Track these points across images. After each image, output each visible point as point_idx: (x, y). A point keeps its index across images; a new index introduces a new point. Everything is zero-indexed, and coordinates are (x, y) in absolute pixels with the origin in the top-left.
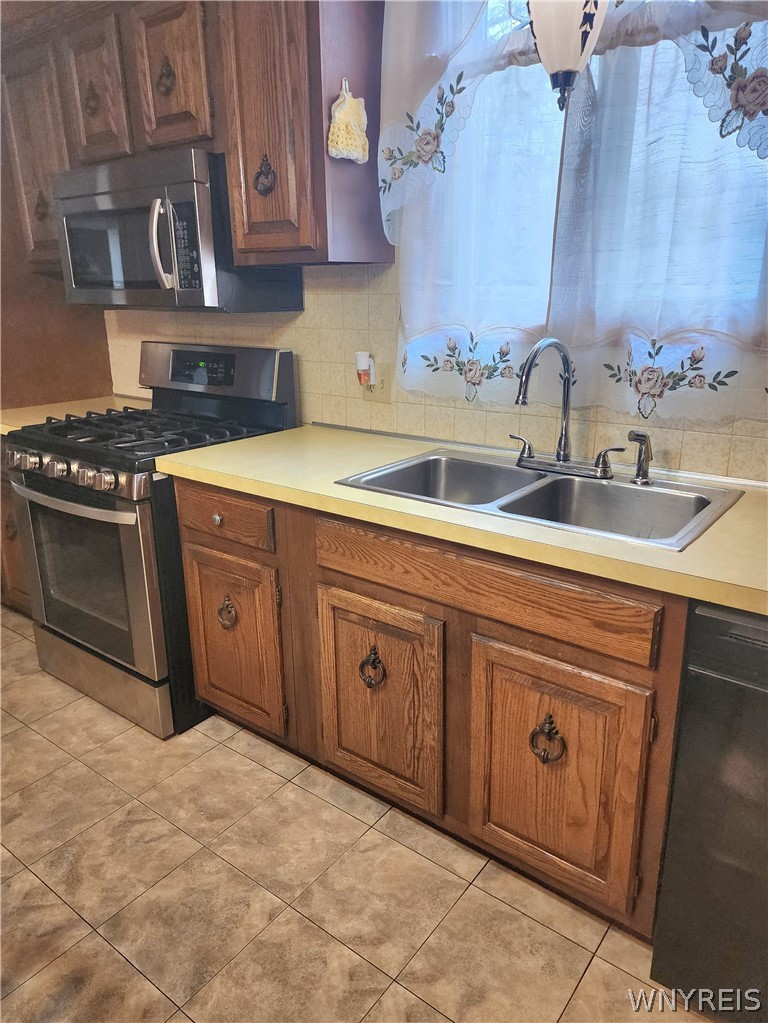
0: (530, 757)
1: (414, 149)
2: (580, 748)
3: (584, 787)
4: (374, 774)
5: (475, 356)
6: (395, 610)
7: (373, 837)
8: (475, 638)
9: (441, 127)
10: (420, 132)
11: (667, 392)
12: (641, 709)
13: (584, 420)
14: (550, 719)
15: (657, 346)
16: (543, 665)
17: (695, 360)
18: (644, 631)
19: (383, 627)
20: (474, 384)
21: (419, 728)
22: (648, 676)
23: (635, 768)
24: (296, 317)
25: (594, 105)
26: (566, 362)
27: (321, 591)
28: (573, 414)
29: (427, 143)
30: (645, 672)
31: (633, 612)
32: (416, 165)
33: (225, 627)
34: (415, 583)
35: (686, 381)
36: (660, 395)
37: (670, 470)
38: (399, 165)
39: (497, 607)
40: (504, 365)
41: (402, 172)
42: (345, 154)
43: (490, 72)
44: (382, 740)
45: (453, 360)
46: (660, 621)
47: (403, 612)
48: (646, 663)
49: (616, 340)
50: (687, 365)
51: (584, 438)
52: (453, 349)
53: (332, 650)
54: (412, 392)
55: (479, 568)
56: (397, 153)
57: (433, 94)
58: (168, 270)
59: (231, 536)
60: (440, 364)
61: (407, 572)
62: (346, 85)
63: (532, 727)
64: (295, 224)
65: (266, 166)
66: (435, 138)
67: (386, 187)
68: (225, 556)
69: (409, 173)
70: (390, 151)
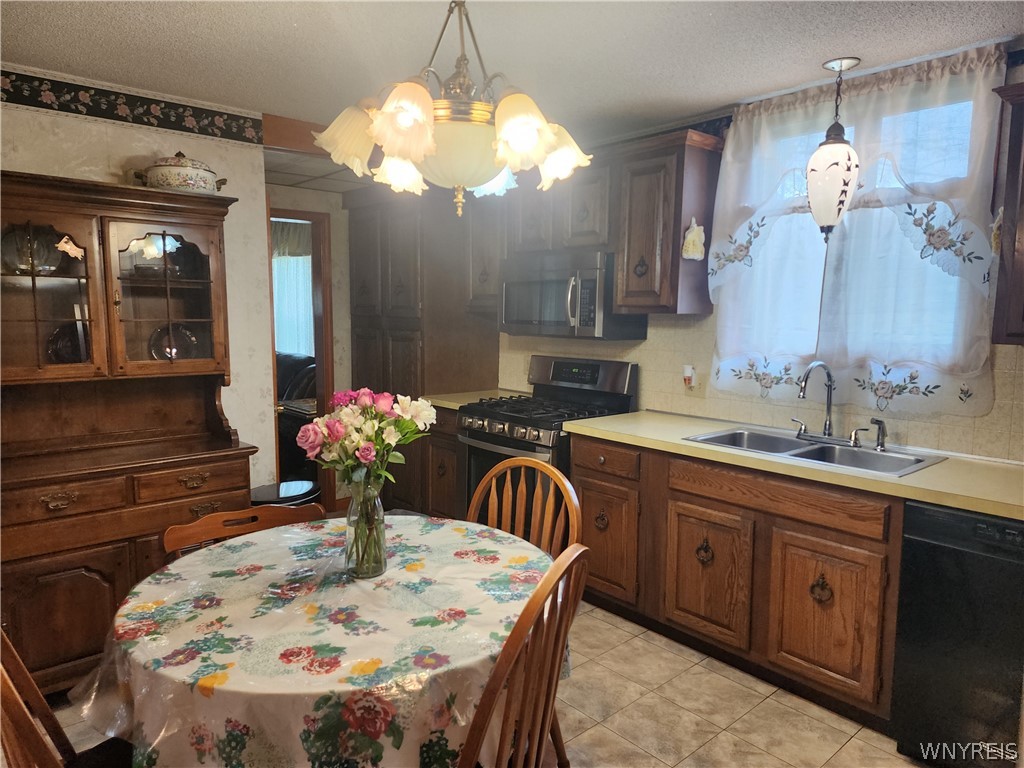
0: (810, 602)
1: (732, 254)
2: (842, 593)
3: (844, 620)
4: (701, 624)
5: (767, 371)
6: (722, 514)
7: (698, 669)
8: (775, 529)
9: (750, 242)
10: (737, 244)
11: (895, 396)
12: (878, 566)
13: (841, 412)
14: (823, 576)
15: (888, 369)
16: (818, 543)
17: (913, 378)
18: (879, 519)
19: (713, 525)
20: (766, 388)
21: (735, 590)
22: (882, 546)
23: (876, 604)
24: (640, 343)
25: (844, 237)
26: (829, 376)
27: (670, 503)
28: (833, 408)
29: (741, 251)
30: (881, 545)
31: (872, 508)
32: (733, 262)
33: (600, 529)
34: (737, 497)
35: (907, 390)
36: (891, 397)
37: (900, 445)
38: (722, 261)
39: (789, 509)
40: (787, 377)
41: (724, 265)
42: (691, 257)
43: (780, 215)
44: (708, 601)
45: (752, 372)
46: (888, 513)
47: (727, 515)
48: (881, 537)
49: (862, 364)
50: (908, 380)
51: (841, 423)
52: (752, 366)
53: (676, 543)
54: (722, 391)
55: (779, 486)
56: (721, 256)
57: (745, 226)
58: (573, 316)
59: (609, 470)
60: (743, 374)
61: (731, 490)
62: (694, 220)
63: (811, 583)
64: (657, 293)
65: (642, 262)
66: (746, 248)
67: (713, 273)
68: (603, 483)
69: (729, 266)
70: (717, 254)
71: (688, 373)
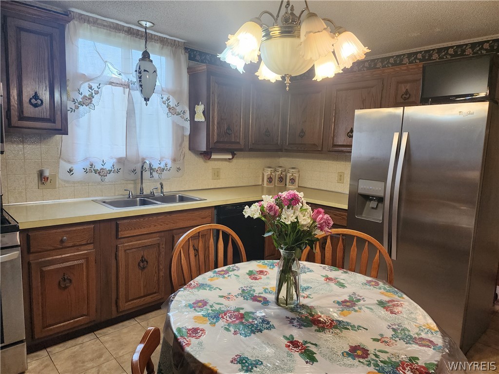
1: (81, 100)
4: (142, 301)
6: (150, 240)
8: (175, 236)
9: (92, 96)
10: (83, 95)
18: (210, 216)
19: (146, 247)
29: (86, 100)
32: (83, 106)
33: (64, 288)
35: (165, 170)
36: (162, 173)
38: (77, 104)
39: (181, 224)
40: (114, 169)
44: (145, 286)
45: (92, 169)
46: (212, 213)
47: (153, 239)
48: (210, 222)
56: (76, 101)
60: (88, 171)
64: (52, 120)
65: (36, 96)
66: (89, 99)
67: (72, 110)
68: (63, 256)
69: (81, 108)
70: (74, 100)
71: (47, 173)
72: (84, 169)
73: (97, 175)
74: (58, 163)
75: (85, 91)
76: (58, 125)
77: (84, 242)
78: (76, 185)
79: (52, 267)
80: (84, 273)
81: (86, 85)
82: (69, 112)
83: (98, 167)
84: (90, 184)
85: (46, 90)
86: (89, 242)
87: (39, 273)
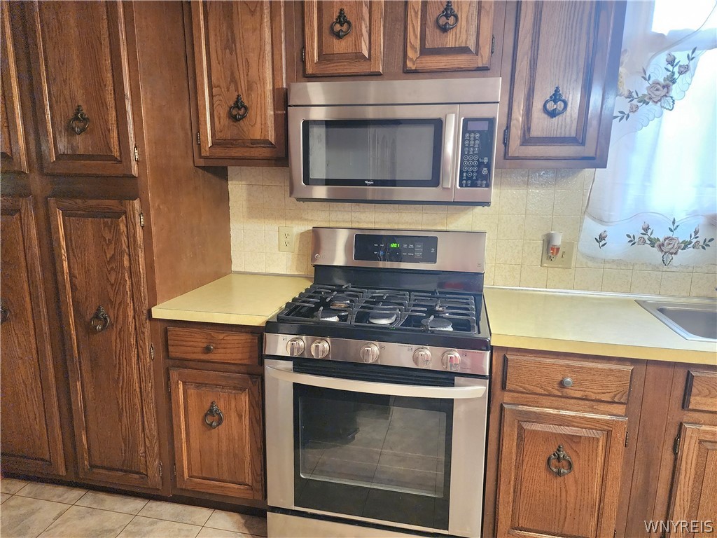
1: (646, 93)
9: (672, 80)
10: (651, 82)
20: (672, 254)
29: (657, 90)
32: (647, 103)
38: (635, 102)
40: (696, 241)
41: (637, 107)
45: (646, 237)
52: (646, 229)
60: (637, 240)
64: (578, 140)
65: (556, 97)
66: (664, 87)
67: (624, 116)
68: (562, 412)
69: (643, 108)
70: (630, 93)
71: (558, 241)
72: (629, 236)
73: (655, 250)
74: (581, 222)
75: (658, 70)
76: (589, 150)
77: (607, 397)
78: (607, 266)
79: (538, 427)
80: (599, 459)
81: (662, 58)
82: (615, 122)
83: (660, 234)
84: (636, 267)
85: (576, 80)
86: (616, 400)
87: (516, 430)
